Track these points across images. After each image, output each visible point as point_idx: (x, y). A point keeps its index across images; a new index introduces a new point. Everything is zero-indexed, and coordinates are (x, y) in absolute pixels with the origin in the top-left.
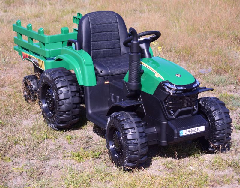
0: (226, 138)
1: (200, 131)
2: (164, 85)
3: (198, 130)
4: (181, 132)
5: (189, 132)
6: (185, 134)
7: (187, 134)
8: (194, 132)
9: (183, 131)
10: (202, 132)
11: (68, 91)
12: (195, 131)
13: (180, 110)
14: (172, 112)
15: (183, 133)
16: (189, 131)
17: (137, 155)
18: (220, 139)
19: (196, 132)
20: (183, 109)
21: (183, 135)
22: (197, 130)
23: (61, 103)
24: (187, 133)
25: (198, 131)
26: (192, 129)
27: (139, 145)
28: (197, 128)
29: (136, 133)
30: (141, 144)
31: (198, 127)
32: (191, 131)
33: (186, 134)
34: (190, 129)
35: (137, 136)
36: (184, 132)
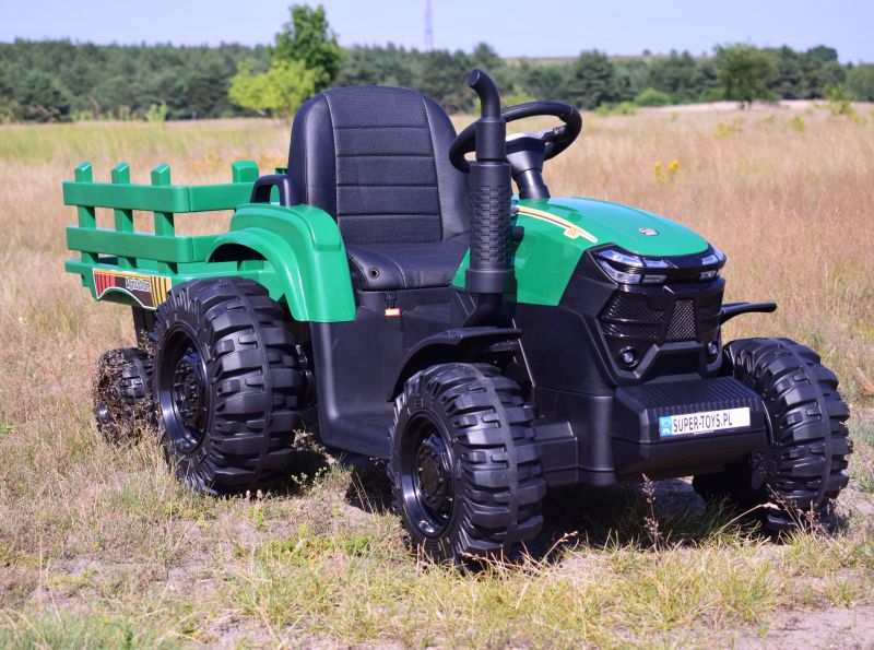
0: (828, 470)
1: (734, 426)
2: (597, 257)
3: (727, 423)
4: (663, 421)
5: (692, 426)
6: (679, 433)
7: (687, 431)
8: (713, 428)
9: (673, 417)
10: (740, 431)
11: (255, 343)
12: (716, 423)
13: (658, 349)
14: (628, 358)
15: (670, 428)
16: (692, 421)
17: (505, 504)
18: (807, 475)
19: (720, 428)
20: (668, 347)
21: (674, 433)
22: (721, 418)
23: (227, 385)
24: (688, 427)
25: (727, 426)
26: (705, 414)
27: (513, 467)
28: (721, 412)
29: (500, 426)
30: (519, 465)
31: (726, 411)
32: (700, 420)
33: (683, 432)
34: (699, 415)
35: (505, 435)
36: (677, 423)
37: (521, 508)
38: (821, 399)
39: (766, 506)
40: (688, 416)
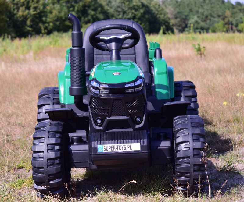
0: (192, 170)
1: (133, 150)
3: (129, 149)
4: (99, 146)
5: (113, 149)
6: (106, 151)
7: (110, 151)
8: (123, 150)
9: (103, 145)
10: (136, 153)
12: (124, 148)
13: (108, 119)
14: (99, 121)
15: (102, 149)
16: (113, 147)
18: (182, 171)
19: (126, 150)
20: (112, 118)
21: (104, 151)
22: (127, 147)
24: (110, 149)
25: (129, 150)
26: (119, 145)
27: (45, 160)
28: (127, 144)
30: (48, 159)
31: (129, 144)
32: (116, 147)
33: (108, 151)
34: (116, 145)
35: (45, 148)
36: (105, 147)
37: (49, 175)
38: (191, 141)
39: (133, 181)
40: (111, 145)
